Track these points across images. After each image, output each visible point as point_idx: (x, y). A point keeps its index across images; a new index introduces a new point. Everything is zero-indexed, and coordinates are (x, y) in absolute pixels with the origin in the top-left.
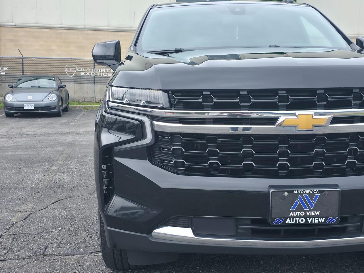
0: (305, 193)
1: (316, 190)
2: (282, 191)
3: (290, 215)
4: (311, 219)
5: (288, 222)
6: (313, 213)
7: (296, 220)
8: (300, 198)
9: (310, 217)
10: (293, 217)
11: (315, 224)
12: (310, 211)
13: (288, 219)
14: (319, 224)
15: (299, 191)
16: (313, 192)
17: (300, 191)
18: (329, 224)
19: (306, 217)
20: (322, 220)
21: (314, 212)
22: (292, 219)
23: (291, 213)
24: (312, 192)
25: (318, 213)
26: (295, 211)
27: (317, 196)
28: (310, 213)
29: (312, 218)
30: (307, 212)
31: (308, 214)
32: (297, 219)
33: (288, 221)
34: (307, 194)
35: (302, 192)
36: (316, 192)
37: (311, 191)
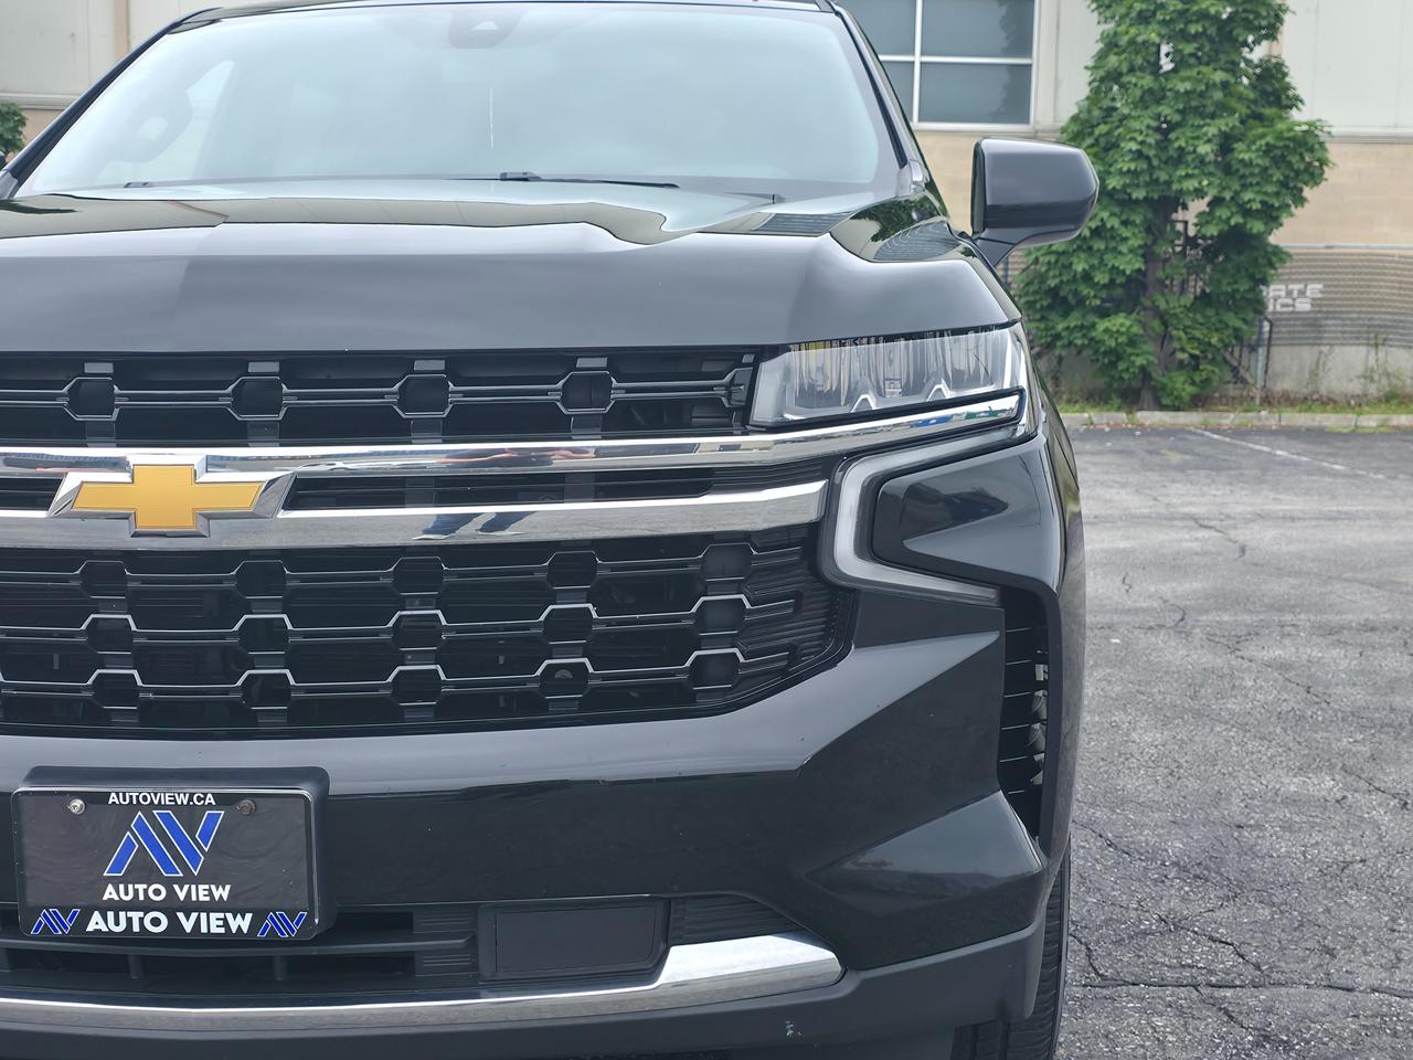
0: (156, 802)
1: (205, 795)
2: (59, 792)
3: (105, 898)
4: (194, 916)
5: (97, 927)
6: (201, 893)
7: (129, 920)
8: (140, 825)
9: (190, 907)
10: (118, 907)
11: (212, 941)
12: (190, 884)
13: (96, 913)
14: (230, 939)
15: (131, 797)
16: (191, 799)
17: (134, 795)
18: (273, 942)
19: (171, 907)
20: (242, 923)
21: (207, 887)
22: (110, 915)
23: (110, 888)
24: (185, 803)
25: (222, 893)
26: (126, 880)
27: (213, 818)
28: (190, 889)
29: (199, 910)
30: (176, 887)
31: (182, 895)
32: (136, 916)
33: (96, 923)
34: (166, 807)
35: (145, 798)
36: (204, 799)
37: (182, 795)
